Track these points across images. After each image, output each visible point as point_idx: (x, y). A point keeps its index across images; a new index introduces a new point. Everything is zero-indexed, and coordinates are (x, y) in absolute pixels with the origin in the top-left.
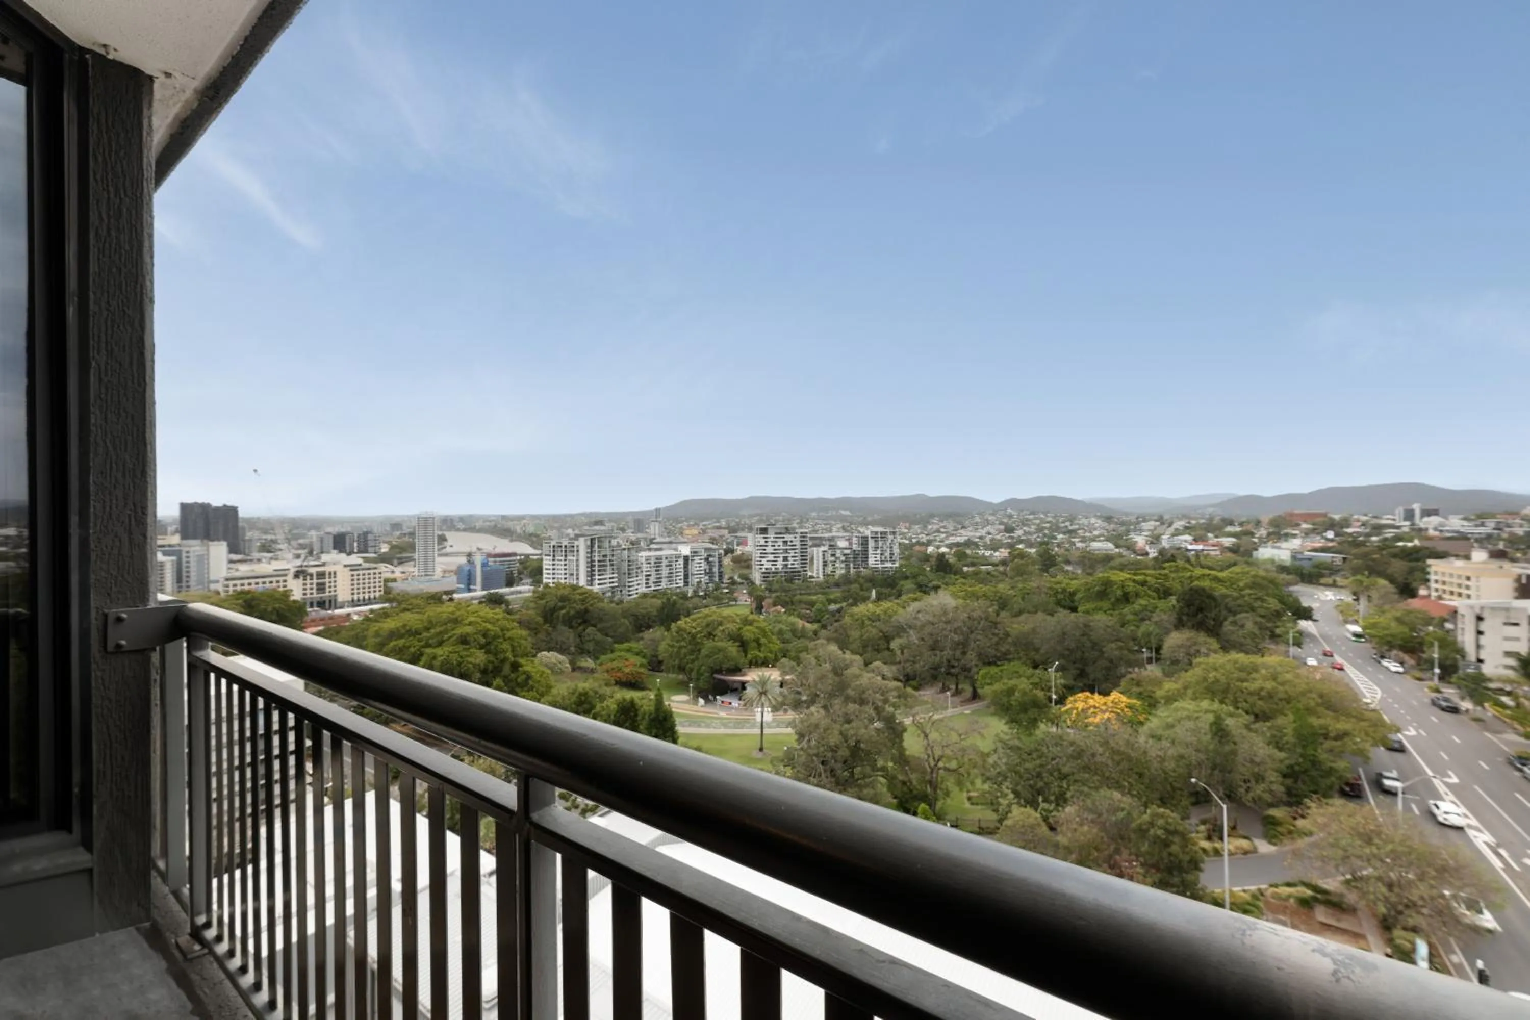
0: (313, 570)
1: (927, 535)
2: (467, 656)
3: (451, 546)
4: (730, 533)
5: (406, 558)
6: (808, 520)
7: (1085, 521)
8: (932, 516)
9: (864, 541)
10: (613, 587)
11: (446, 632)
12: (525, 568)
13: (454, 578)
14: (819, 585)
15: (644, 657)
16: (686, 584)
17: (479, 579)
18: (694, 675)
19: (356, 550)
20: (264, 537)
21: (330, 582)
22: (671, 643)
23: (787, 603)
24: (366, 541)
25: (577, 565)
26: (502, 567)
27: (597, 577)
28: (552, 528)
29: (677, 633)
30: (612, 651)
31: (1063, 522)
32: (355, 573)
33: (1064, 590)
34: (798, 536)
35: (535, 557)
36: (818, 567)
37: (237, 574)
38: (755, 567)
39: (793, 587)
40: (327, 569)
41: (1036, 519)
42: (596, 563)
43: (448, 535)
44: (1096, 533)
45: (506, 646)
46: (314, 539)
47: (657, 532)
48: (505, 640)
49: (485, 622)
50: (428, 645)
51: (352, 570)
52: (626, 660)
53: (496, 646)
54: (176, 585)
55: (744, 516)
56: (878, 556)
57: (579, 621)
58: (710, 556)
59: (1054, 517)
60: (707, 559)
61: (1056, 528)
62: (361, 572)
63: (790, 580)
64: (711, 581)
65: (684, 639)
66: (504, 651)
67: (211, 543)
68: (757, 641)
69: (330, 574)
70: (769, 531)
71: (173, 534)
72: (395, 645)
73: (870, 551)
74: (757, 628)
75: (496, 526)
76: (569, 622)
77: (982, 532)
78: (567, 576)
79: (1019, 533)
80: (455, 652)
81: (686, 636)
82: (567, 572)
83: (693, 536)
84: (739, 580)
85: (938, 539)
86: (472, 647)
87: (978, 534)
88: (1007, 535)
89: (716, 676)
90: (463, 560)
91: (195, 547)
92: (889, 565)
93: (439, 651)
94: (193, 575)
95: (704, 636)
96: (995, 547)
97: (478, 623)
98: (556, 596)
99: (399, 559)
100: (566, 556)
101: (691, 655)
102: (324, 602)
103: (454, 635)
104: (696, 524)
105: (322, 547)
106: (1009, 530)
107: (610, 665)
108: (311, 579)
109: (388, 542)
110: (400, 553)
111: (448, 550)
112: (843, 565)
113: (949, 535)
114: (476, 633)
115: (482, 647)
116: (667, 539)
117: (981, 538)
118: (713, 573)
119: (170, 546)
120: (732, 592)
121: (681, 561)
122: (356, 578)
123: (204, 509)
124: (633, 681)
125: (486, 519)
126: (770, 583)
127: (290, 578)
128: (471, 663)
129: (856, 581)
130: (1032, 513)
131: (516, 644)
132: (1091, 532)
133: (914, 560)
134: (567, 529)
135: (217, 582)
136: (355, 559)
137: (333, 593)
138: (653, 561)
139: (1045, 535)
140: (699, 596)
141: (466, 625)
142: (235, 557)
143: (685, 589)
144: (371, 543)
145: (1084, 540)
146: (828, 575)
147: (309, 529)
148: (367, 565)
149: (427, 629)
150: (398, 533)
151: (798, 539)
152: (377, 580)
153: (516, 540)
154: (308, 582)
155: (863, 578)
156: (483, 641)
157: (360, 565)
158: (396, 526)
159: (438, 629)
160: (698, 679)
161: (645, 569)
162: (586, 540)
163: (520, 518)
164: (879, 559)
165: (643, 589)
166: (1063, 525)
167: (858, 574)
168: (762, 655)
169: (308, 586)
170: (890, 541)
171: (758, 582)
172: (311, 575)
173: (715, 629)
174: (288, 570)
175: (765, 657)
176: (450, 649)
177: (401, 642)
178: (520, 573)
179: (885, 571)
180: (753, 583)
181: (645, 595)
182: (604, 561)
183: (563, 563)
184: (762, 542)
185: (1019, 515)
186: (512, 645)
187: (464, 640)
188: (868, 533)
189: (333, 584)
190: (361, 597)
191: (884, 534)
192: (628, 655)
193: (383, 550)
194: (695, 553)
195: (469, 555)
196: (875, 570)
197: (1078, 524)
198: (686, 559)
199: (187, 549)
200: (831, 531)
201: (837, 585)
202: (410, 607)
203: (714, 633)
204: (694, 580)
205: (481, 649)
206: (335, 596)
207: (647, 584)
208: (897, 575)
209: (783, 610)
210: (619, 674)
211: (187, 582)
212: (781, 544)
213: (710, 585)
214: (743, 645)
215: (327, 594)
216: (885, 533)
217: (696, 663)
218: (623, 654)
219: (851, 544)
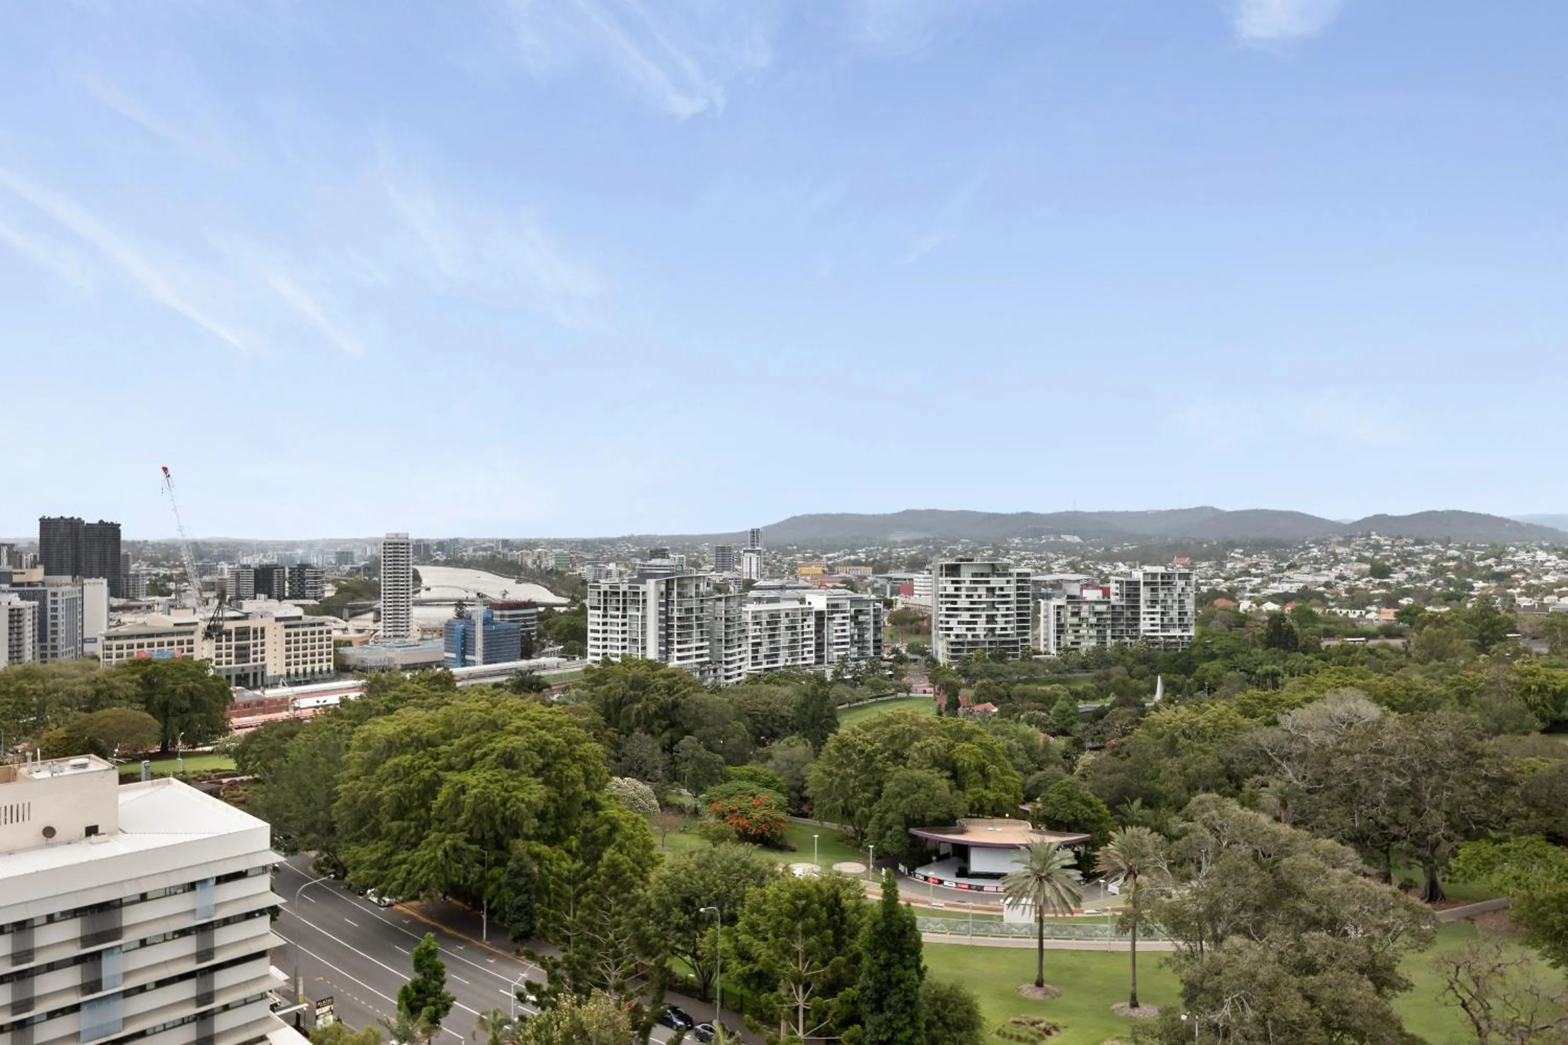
0: (230, 626)
1: (1226, 579)
2: (515, 788)
3: (428, 589)
4: (874, 572)
5: (361, 607)
6: (1008, 552)
7: (1522, 556)
8: (1232, 545)
9: (1131, 590)
10: (702, 664)
11: (479, 743)
12: (548, 627)
13: (440, 642)
14: (1051, 665)
15: (778, 790)
16: (820, 659)
17: (479, 645)
18: (871, 827)
19: (287, 594)
20: (155, 571)
21: (255, 645)
22: (828, 769)
23: (1000, 697)
24: (302, 578)
25: (644, 626)
26: (514, 625)
27: (676, 646)
28: (583, 561)
29: (839, 750)
30: (727, 779)
31: (1479, 559)
32: (292, 631)
33: (1542, 688)
34: (1013, 579)
35: (563, 609)
36: (1047, 634)
37: (122, 630)
38: (937, 634)
39: (1007, 668)
40: (251, 623)
41: (1427, 552)
42: (675, 623)
43: (423, 570)
44: (1550, 578)
45: (575, 771)
46: (226, 576)
47: (754, 569)
48: (574, 760)
49: (541, 728)
50: (450, 768)
51: (287, 627)
52: (753, 795)
53: (561, 771)
54: (37, 644)
55: (895, 545)
56: (1158, 616)
57: (665, 723)
58: (859, 612)
59: (1463, 548)
60: (854, 618)
61: (1467, 569)
62: (301, 630)
63: (1000, 657)
64: (862, 656)
65: (851, 762)
66: (574, 782)
67: (86, 581)
68: (982, 769)
69: (255, 631)
70: (963, 570)
71: (34, 565)
72: (397, 765)
73: (1143, 608)
74: (981, 745)
75: (493, 557)
76: (647, 723)
77: (1331, 576)
78: (626, 643)
79: (1399, 577)
80: (497, 781)
81: (854, 756)
82: (627, 636)
83: (814, 577)
84: (910, 656)
85: (1249, 588)
86: (522, 772)
87: (1323, 580)
88: (1377, 581)
89: (913, 831)
90: (449, 613)
91: (64, 585)
92: (1177, 632)
93: (468, 778)
94: (61, 628)
95: (888, 759)
96: (1358, 600)
97: (528, 729)
98: (626, 679)
99: (351, 608)
100: (625, 609)
101: (864, 791)
102: (247, 676)
103: (493, 750)
104: (815, 556)
105: (237, 589)
106: (1380, 571)
107: (724, 805)
108: (229, 640)
109: (333, 582)
110: (353, 599)
111: (424, 595)
112: (1093, 632)
113: (1268, 580)
114: (528, 749)
115: (537, 773)
116: (776, 582)
117: (1327, 585)
118: (864, 642)
119: (30, 584)
120: (899, 675)
121: (811, 621)
122: (293, 638)
123: (74, 525)
124: (768, 835)
125: (477, 545)
126: (966, 661)
127: (198, 636)
128: (523, 801)
129: (1118, 661)
130: (1418, 542)
131: (592, 768)
132: (1539, 578)
133: (1215, 626)
134: (608, 562)
135: (95, 641)
136: (289, 609)
137: (259, 663)
138: (765, 619)
139: (1449, 582)
140: (844, 681)
141: (510, 733)
142: (116, 602)
143: (819, 668)
144: (309, 583)
145: (1530, 591)
146: (1067, 650)
147: (218, 559)
148: (308, 619)
149: (446, 737)
150: (347, 568)
151: (1013, 585)
152: (325, 643)
153: (527, 581)
154: (224, 644)
155: (1132, 655)
156: (538, 762)
157: (300, 618)
158: (344, 557)
159: (466, 739)
160: (881, 836)
161: (751, 634)
162: (657, 583)
163: (531, 545)
164: (1158, 622)
165: (748, 667)
166: (1482, 564)
167: (1121, 648)
168: (991, 796)
169: (224, 651)
170: (1179, 590)
171: (942, 660)
172: (229, 633)
173: (906, 746)
174: (196, 624)
175: (997, 800)
176: (488, 775)
177: (406, 759)
178: (541, 635)
179: (1169, 643)
180: (935, 662)
181: (754, 679)
182: (688, 619)
183: (620, 621)
184: (951, 590)
185: (1393, 546)
186: (585, 770)
187: (508, 761)
188: (1138, 575)
189: (259, 648)
190: (301, 668)
191: (1167, 580)
192: (753, 787)
193: (327, 595)
194: (834, 607)
195: (460, 604)
196: (1151, 641)
197: (1512, 562)
198: (820, 616)
199: (54, 590)
200: (1050, 571)
201: (1084, 667)
202: (404, 695)
203: (906, 753)
204: (832, 654)
205: (536, 775)
206: (264, 667)
207: (754, 658)
208: (1195, 652)
209: (995, 710)
210: (744, 822)
211: (53, 640)
212: (984, 592)
213: (863, 662)
214: (957, 775)
215: (252, 664)
216: (1169, 576)
217: (875, 806)
218: (745, 784)
219: (1106, 592)
